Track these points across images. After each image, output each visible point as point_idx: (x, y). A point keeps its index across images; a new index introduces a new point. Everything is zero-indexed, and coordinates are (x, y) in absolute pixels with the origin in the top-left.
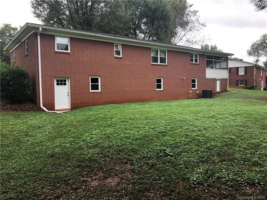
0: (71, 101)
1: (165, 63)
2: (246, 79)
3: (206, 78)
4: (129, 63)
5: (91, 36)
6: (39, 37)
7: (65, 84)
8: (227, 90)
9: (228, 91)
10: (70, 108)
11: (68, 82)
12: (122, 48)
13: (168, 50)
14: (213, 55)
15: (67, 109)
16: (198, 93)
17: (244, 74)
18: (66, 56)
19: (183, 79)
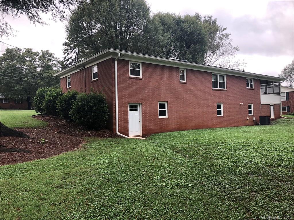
0: (142, 127)
1: (224, 88)
2: (289, 105)
3: (261, 104)
4: (193, 88)
5: (160, 61)
6: (116, 63)
7: (137, 110)
8: (281, 116)
9: (282, 118)
10: (141, 135)
11: (139, 108)
12: (186, 73)
13: (226, 75)
14: (266, 80)
15: (139, 136)
16: (255, 119)
17: (286, 100)
18: (139, 81)
19: (240, 104)
